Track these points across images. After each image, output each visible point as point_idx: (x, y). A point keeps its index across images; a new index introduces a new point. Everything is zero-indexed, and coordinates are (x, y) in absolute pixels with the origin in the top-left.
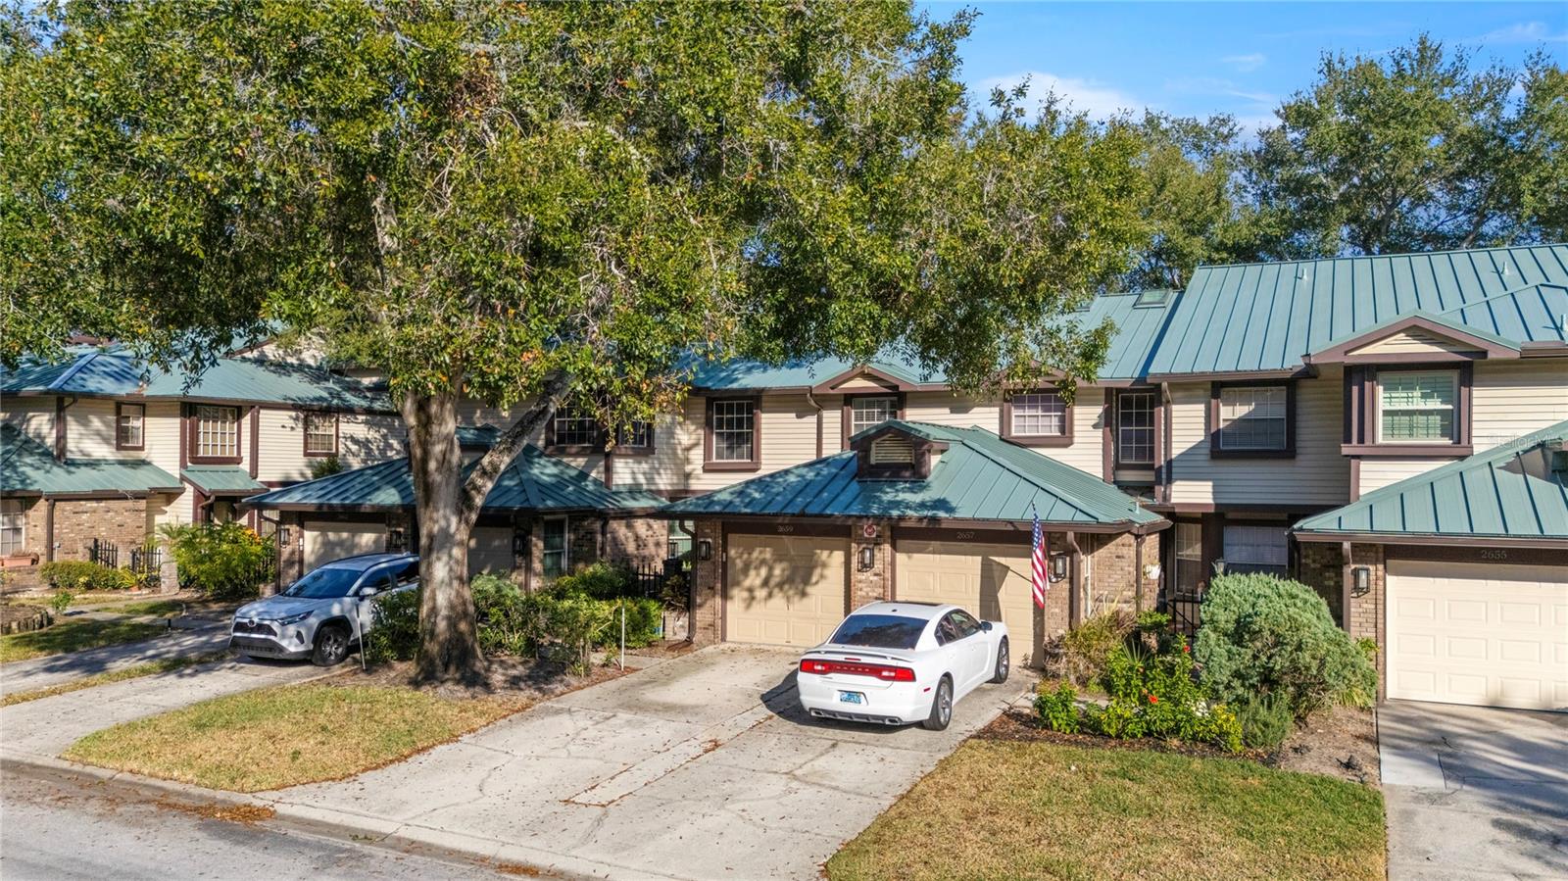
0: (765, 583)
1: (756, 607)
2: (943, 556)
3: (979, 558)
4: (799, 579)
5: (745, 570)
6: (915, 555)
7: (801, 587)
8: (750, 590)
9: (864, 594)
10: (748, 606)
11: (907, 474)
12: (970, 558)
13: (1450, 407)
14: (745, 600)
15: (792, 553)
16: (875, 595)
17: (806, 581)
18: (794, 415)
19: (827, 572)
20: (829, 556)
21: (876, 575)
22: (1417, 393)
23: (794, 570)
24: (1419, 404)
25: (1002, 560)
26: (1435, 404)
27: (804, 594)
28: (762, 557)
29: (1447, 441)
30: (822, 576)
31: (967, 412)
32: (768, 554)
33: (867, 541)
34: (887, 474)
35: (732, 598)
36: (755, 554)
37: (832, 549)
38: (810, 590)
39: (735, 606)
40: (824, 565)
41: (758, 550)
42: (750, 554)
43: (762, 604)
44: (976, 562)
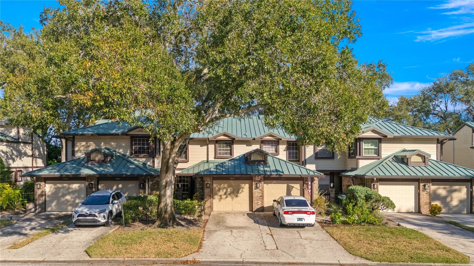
0: (225, 194)
1: (222, 200)
2: (277, 184)
3: (286, 185)
4: (236, 192)
5: (219, 190)
6: (269, 185)
7: (236, 194)
8: (221, 196)
9: (256, 195)
10: (220, 200)
11: (262, 163)
12: (283, 185)
13: (377, 148)
14: (219, 199)
15: (233, 185)
16: (260, 195)
17: (238, 192)
18: (199, 146)
19: (244, 190)
20: (244, 185)
21: (260, 190)
22: (370, 145)
23: (234, 190)
24: (370, 147)
25: (292, 185)
26: (373, 147)
27: (237, 196)
28: (224, 186)
29: (376, 155)
30: (242, 191)
31: (251, 146)
32: (226, 186)
33: (257, 181)
34: (257, 163)
35: (215, 198)
36: (222, 186)
37: (245, 184)
38: (239, 195)
39: (215, 200)
40: (243, 188)
41: (223, 184)
42: (220, 186)
43: (224, 200)
44: (285, 186)
